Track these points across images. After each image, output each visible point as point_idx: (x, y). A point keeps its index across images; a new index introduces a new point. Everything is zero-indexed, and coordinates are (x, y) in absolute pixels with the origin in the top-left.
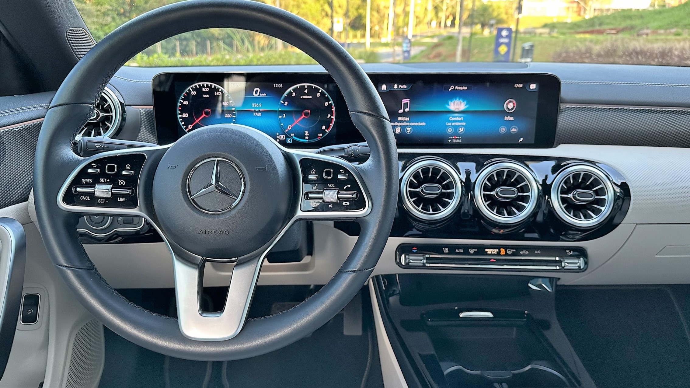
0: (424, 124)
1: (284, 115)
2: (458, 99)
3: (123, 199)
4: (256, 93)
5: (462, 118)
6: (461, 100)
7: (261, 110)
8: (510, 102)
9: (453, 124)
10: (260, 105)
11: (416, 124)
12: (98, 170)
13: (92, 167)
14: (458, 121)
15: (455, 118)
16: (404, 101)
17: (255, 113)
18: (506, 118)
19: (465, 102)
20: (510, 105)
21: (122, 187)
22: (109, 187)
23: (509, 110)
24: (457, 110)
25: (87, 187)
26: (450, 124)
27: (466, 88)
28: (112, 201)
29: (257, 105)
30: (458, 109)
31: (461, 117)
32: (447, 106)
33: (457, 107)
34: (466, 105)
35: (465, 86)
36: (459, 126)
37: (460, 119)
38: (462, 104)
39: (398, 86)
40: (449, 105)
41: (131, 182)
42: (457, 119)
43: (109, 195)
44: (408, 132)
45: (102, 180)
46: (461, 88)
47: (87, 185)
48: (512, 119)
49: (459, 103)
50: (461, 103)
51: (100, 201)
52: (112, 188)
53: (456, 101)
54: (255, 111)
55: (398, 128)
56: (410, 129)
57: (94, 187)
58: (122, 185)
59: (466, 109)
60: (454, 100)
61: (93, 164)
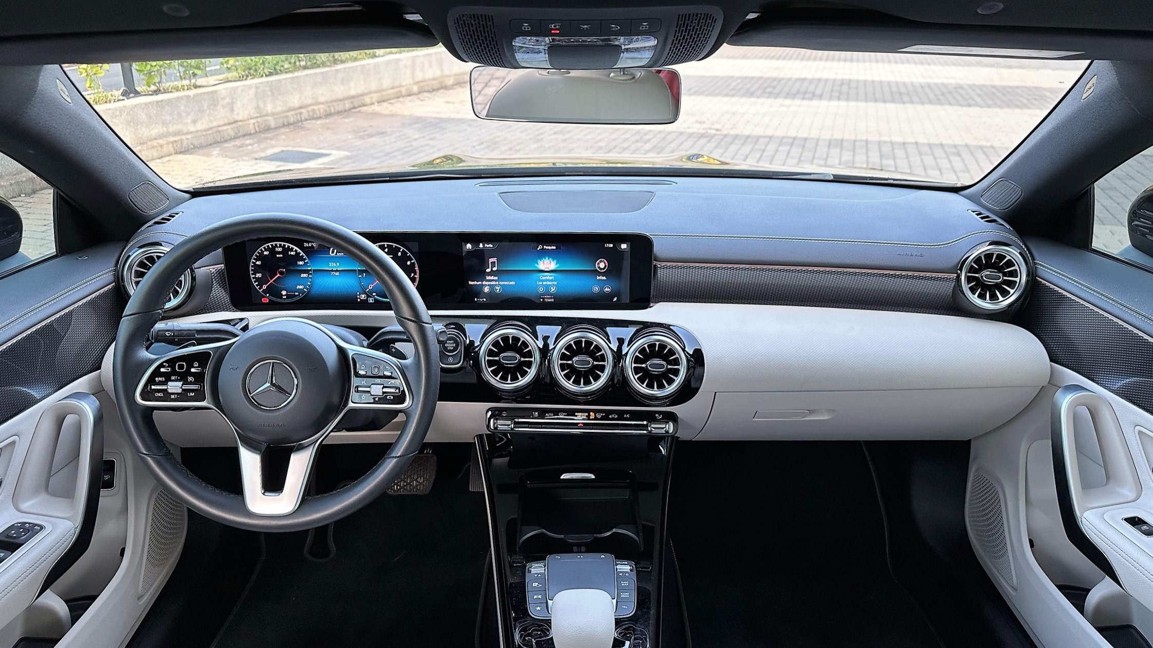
0: (513, 283)
1: (364, 274)
2: (547, 258)
3: (193, 394)
4: (333, 252)
5: (553, 277)
6: (550, 259)
7: (338, 269)
8: (601, 261)
9: (544, 283)
10: (338, 264)
11: (506, 283)
12: (170, 369)
13: (164, 367)
14: (549, 281)
15: (546, 277)
16: (491, 260)
17: (332, 273)
18: (598, 278)
19: (555, 261)
20: (602, 265)
21: (191, 383)
22: (180, 384)
23: (601, 269)
24: (547, 270)
25: (160, 385)
26: (541, 283)
27: (555, 248)
28: (183, 396)
29: (335, 264)
30: (548, 268)
31: (551, 276)
32: (536, 265)
33: (547, 266)
34: (556, 264)
35: (554, 246)
36: (550, 285)
37: (551, 278)
38: (552, 262)
39: (483, 245)
40: (538, 264)
41: (199, 378)
42: (548, 278)
43: (180, 391)
44: (498, 291)
45: (173, 378)
46: (550, 248)
47: (161, 383)
48: (604, 278)
49: (549, 262)
50: (550, 262)
51: (173, 397)
52: (182, 385)
53: (545, 261)
54: (332, 271)
55: (487, 287)
56: (499, 288)
57: (167, 384)
58: (191, 381)
59: (557, 268)
60: (544, 259)
61: (165, 364)
